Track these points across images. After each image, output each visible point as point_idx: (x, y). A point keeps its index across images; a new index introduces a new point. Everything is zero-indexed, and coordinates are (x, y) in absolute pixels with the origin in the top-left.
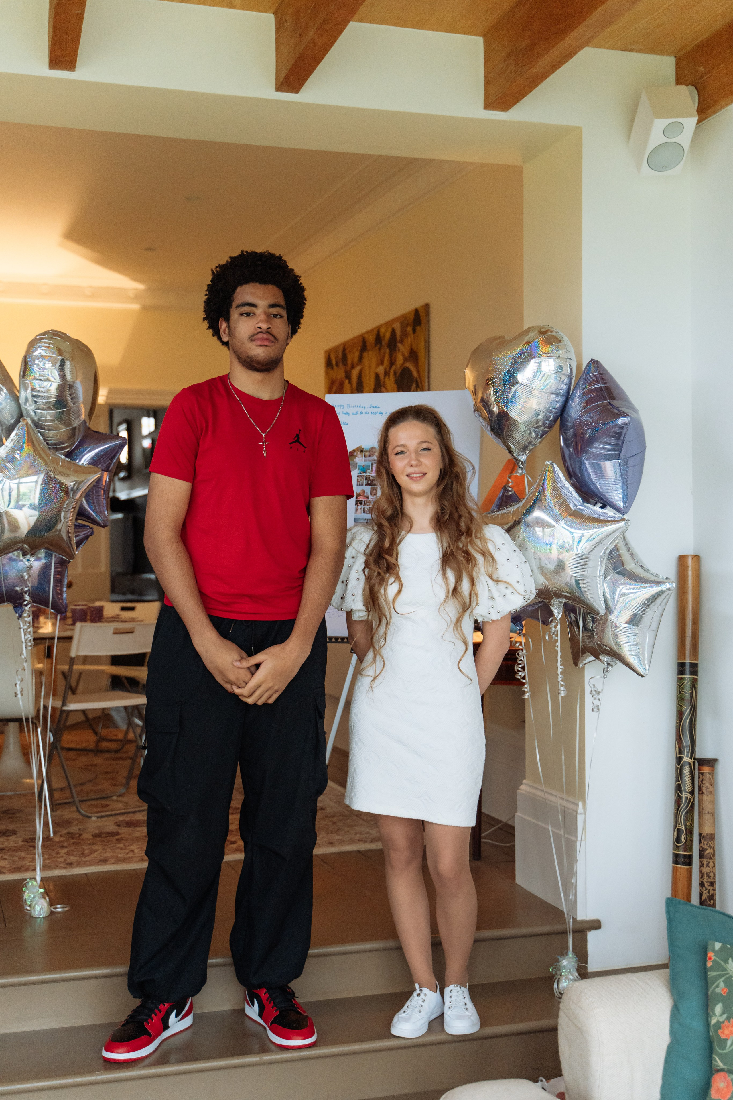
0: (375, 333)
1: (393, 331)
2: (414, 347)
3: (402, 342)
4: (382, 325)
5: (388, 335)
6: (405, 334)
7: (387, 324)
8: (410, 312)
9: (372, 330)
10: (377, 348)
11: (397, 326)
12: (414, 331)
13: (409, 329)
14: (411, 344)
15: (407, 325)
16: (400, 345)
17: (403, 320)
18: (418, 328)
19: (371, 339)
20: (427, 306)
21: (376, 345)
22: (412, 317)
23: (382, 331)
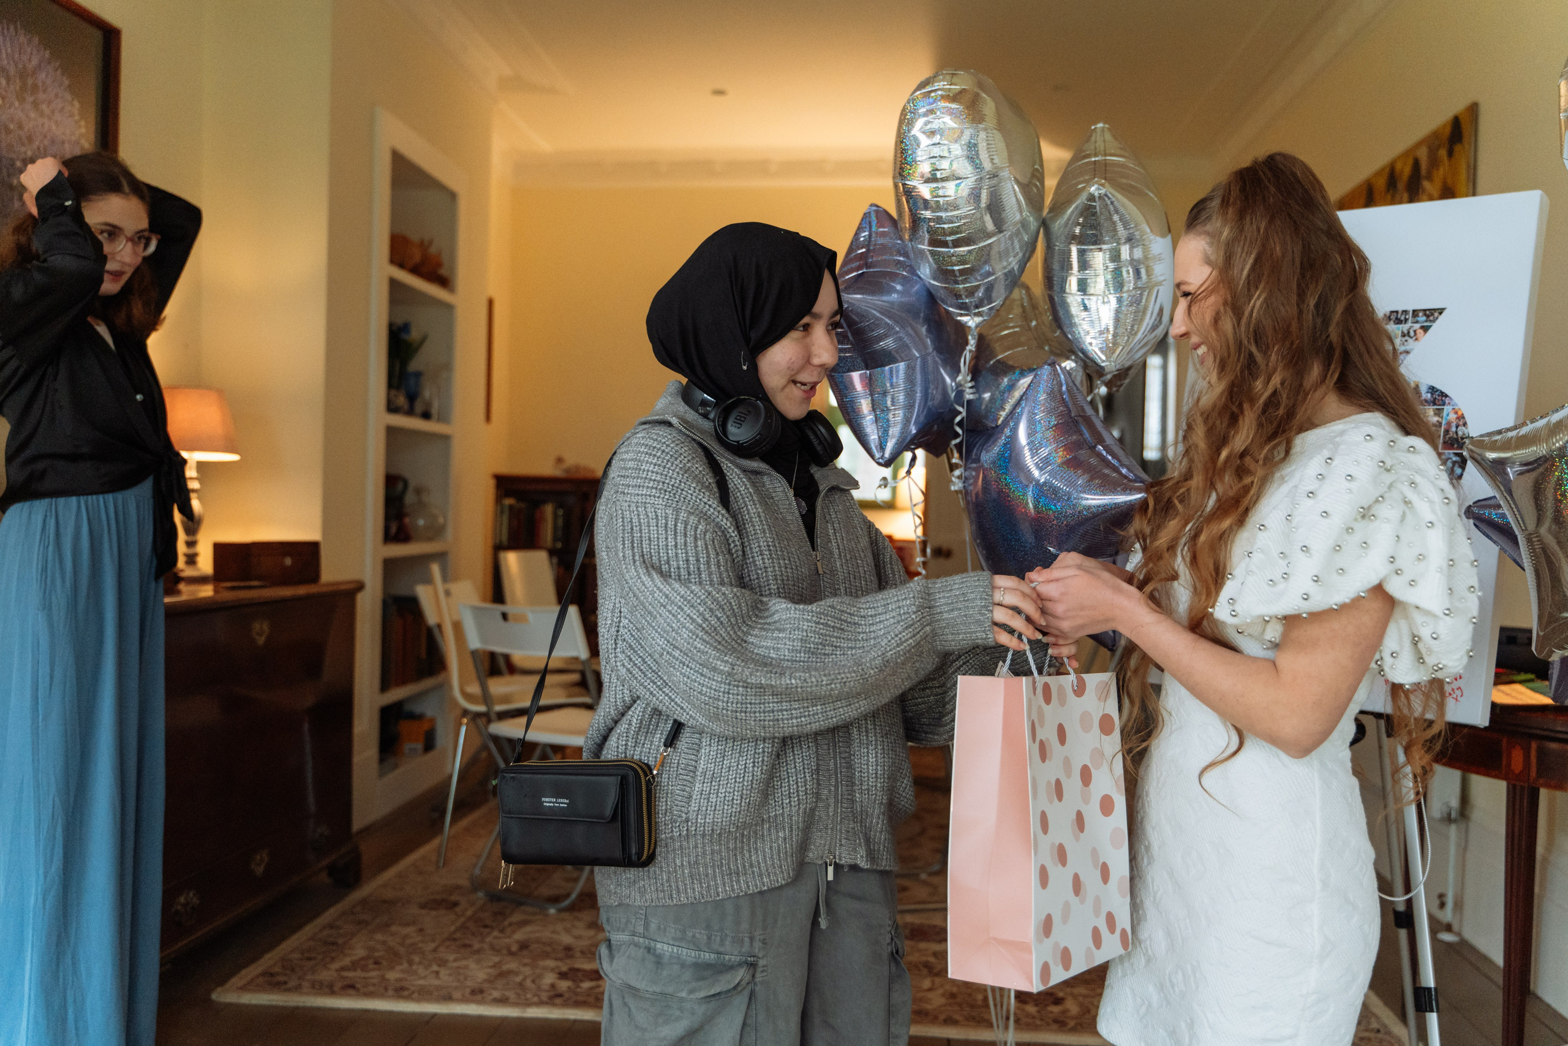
0: (1387, 170)
1: (1416, 164)
2: (1449, 181)
3: (1429, 177)
4: (1398, 158)
5: (1407, 170)
6: (1434, 162)
7: (1406, 154)
8: (1445, 126)
9: (1383, 170)
10: (1389, 197)
11: (1423, 154)
12: (1450, 154)
13: (1443, 153)
14: (1445, 178)
15: (1438, 147)
16: (1426, 184)
17: (1433, 141)
18: (1457, 148)
19: (1381, 183)
20: (1473, 109)
21: (1388, 191)
22: (1448, 130)
23: (1399, 166)
